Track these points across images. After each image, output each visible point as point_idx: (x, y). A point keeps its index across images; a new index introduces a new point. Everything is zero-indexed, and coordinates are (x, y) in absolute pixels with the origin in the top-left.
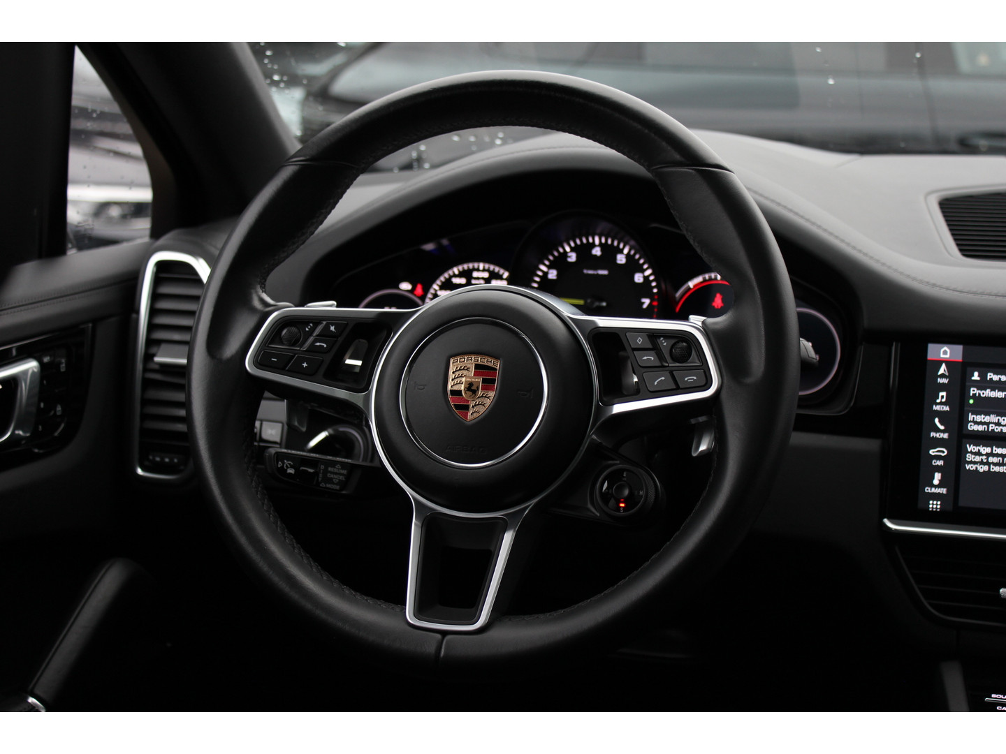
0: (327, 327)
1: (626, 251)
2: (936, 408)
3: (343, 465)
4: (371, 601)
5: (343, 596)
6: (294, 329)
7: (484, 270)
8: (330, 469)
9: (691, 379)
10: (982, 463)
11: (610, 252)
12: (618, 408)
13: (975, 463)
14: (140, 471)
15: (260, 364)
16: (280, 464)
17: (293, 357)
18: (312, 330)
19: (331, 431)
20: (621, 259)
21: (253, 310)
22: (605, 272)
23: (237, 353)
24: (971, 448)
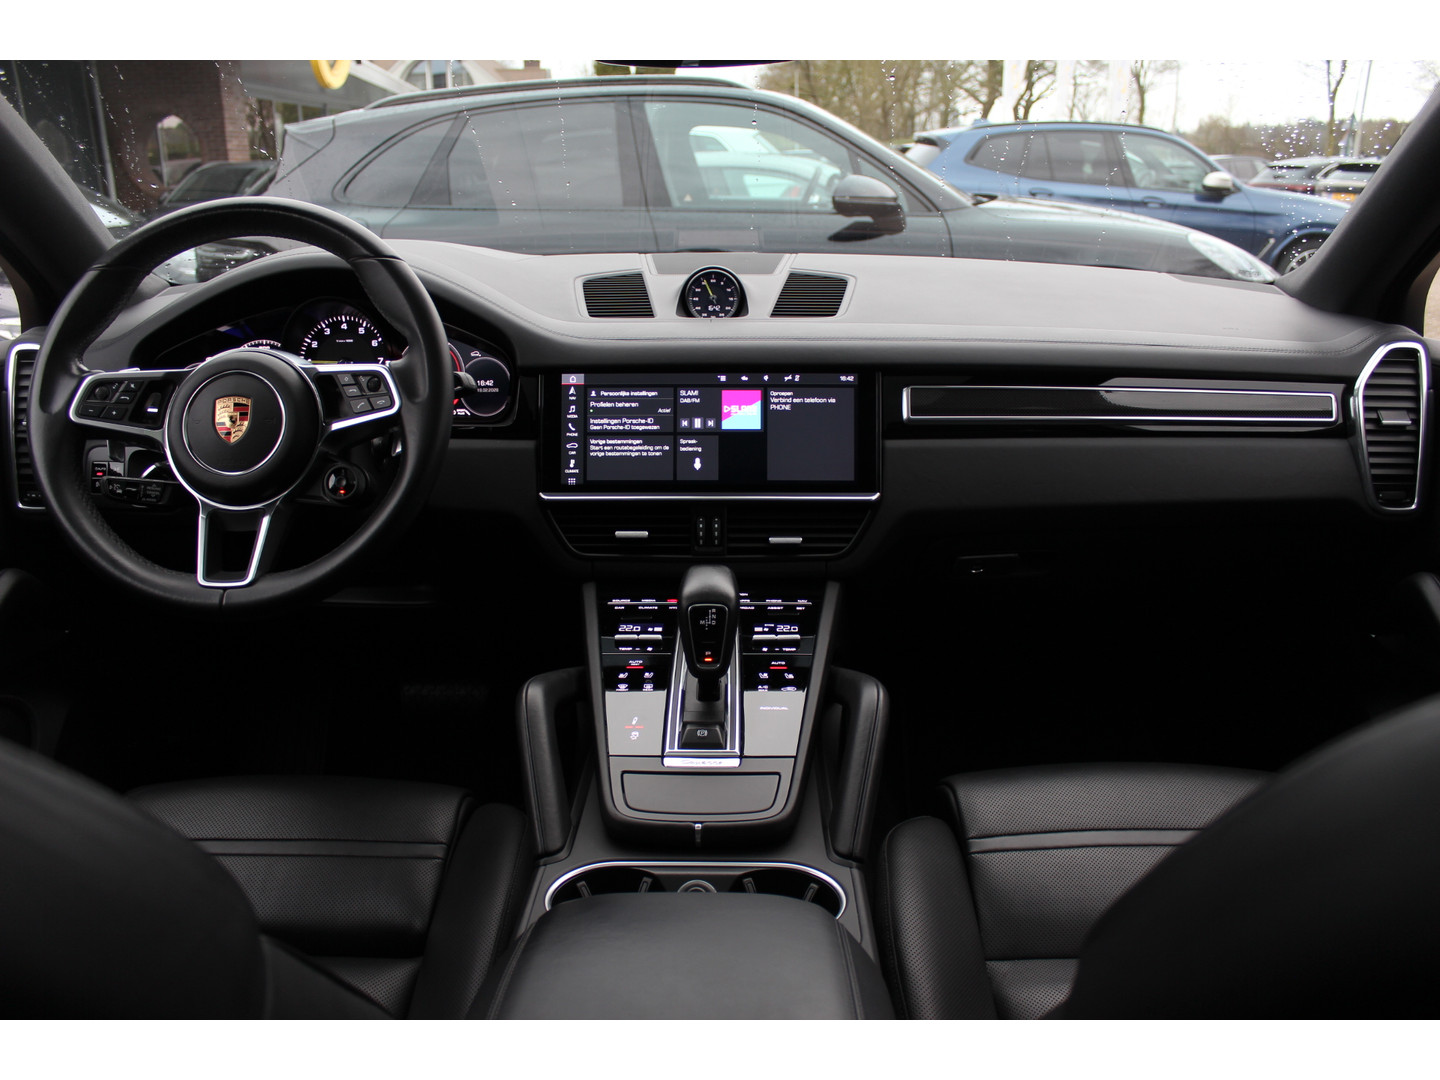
0: (128, 385)
1: (364, 325)
2: (569, 416)
3: (160, 485)
4: (174, 573)
5: (154, 571)
6: (104, 388)
7: (266, 345)
8: (149, 488)
9: (381, 402)
10: (600, 451)
11: (353, 326)
12: (336, 426)
13: (596, 451)
14: (20, 505)
15: (81, 414)
16: (111, 487)
17: (105, 408)
18: (118, 388)
20: (361, 331)
21: (73, 376)
22: (351, 340)
23: (62, 408)
24: (593, 442)
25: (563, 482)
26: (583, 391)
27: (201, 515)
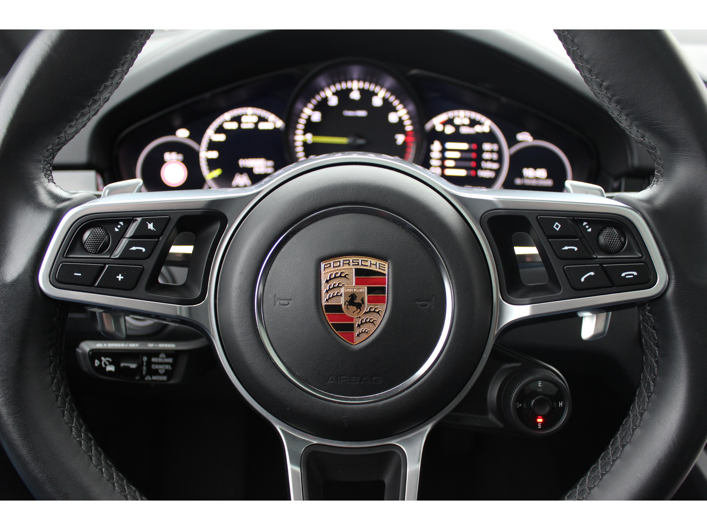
0: (143, 225)
1: (382, 94)
3: (168, 353)
6: (99, 231)
7: (252, 115)
8: (154, 360)
11: (367, 95)
15: (58, 281)
16: (97, 363)
17: (104, 267)
18: (124, 230)
22: (364, 114)
27: (290, 467)
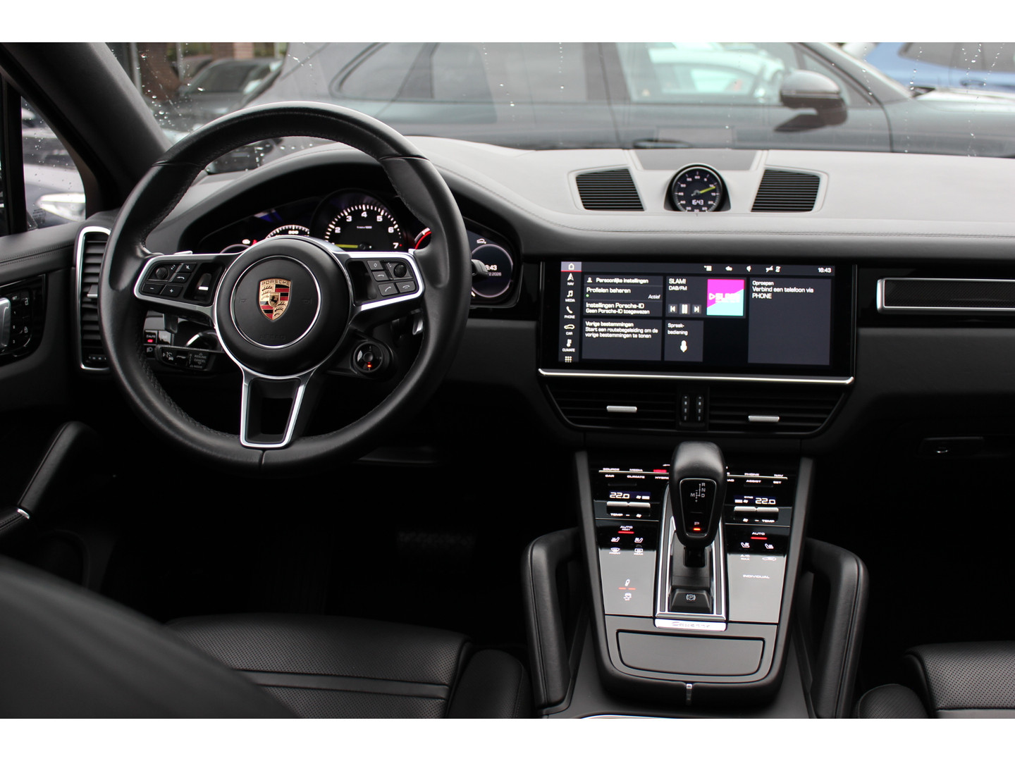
0: (184, 266)
1: (382, 214)
2: (567, 300)
3: (204, 353)
4: (219, 434)
5: (202, 432)
6: (164, 269)
7: (295, 230)
9: (406, 287)
10: (595, 332)
11: (372, 215)
12: (365, 307)
13: (591, 332)
14: (83, 367)
15: (143, 292)
16: (164, 355)
17: (163, 286)
18: (175, 269)
19: (201, 334)
20: (379, 219)
21: (137, 258)
22: (370, 227)
23: (128, 286)
24: (588, 324)
25: (560, 360)
26: (580, 277)
27: (244, 383)
